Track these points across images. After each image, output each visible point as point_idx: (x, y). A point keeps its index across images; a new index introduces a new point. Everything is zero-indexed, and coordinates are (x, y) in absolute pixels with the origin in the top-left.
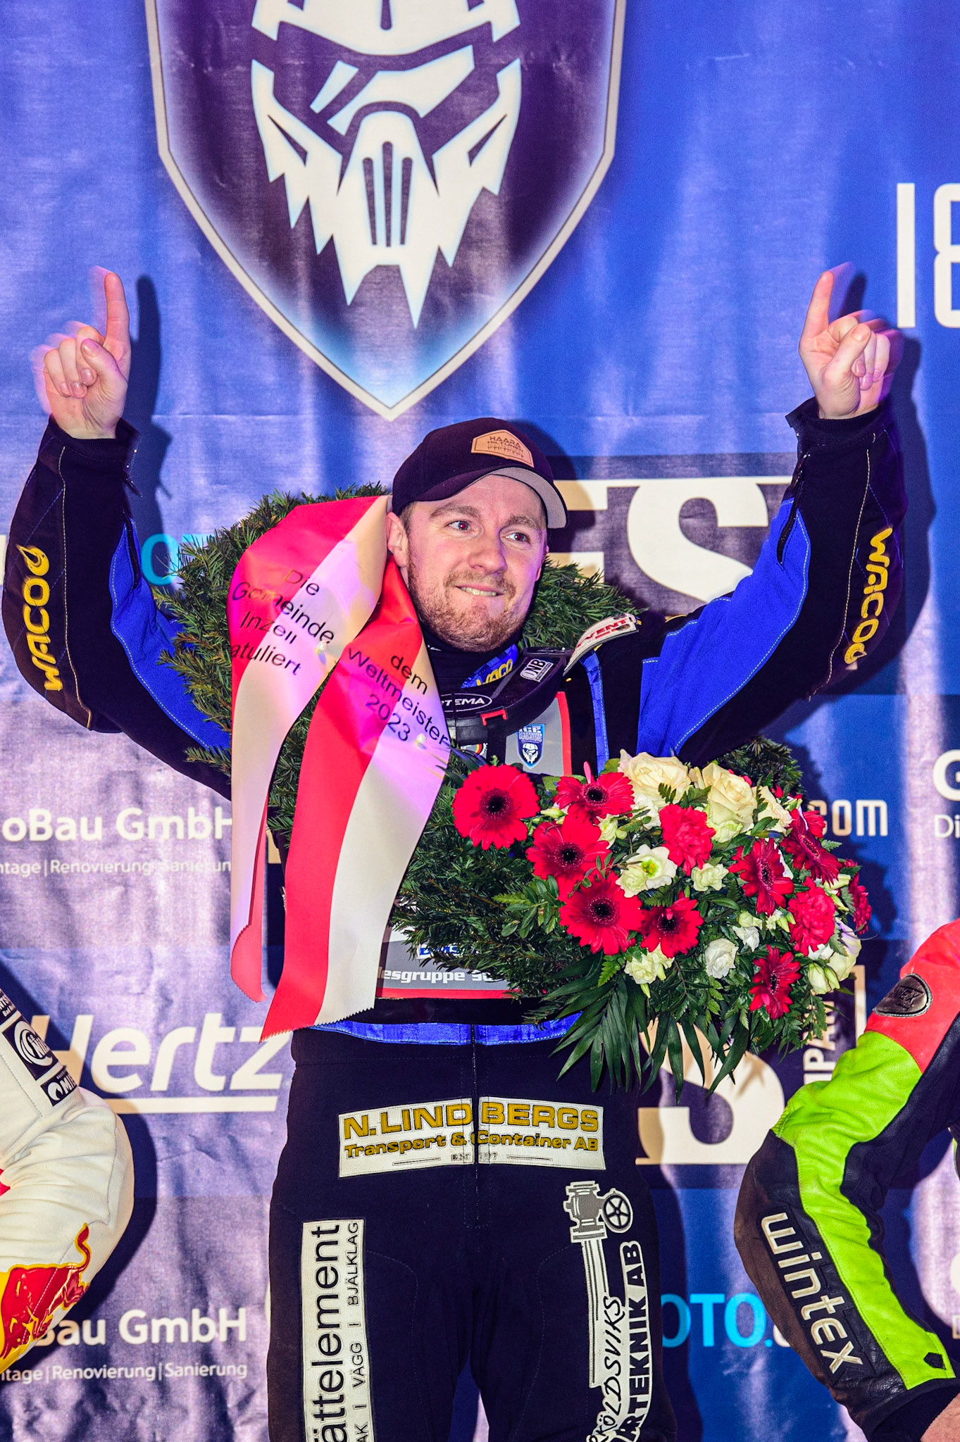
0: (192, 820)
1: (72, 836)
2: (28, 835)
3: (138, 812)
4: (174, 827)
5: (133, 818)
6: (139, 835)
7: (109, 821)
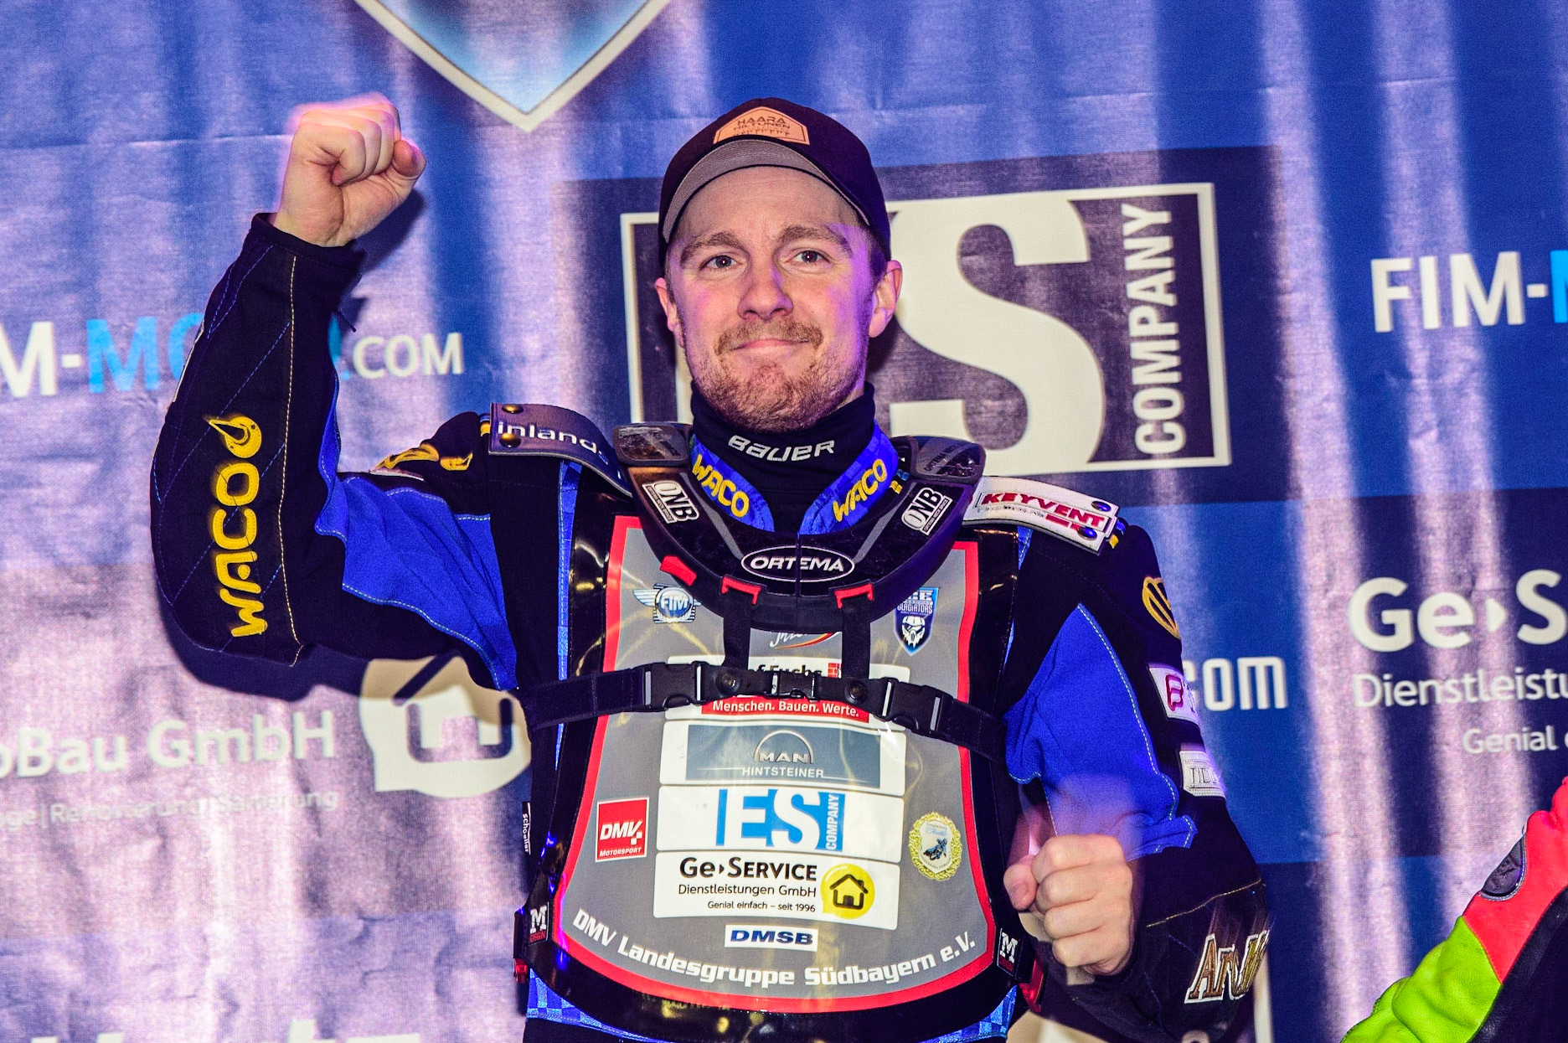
0: (261, 733)
1: (84, 766)
2: (15, 769)
3: (178, 724)
4: (233, 744)
5: (172, 734)
6: (183, 760)
7: (136, 740)
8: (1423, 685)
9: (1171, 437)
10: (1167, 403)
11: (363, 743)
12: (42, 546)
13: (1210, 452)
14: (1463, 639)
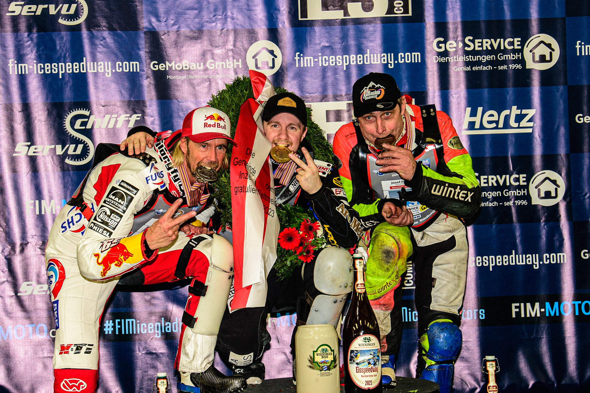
0: (228, 63)
1: (195, 68)
2: (183, 68)
3: (213, 61)
4: (223, 65)
5: (212, 63)
6: (213, 68)
7: (205, 64)
8: (447, 58)
9: (401, 10)
10: (400, 4)
11: (247, 65)
12: (188, 26)
13: (408, 13)
14: (454, 49)
